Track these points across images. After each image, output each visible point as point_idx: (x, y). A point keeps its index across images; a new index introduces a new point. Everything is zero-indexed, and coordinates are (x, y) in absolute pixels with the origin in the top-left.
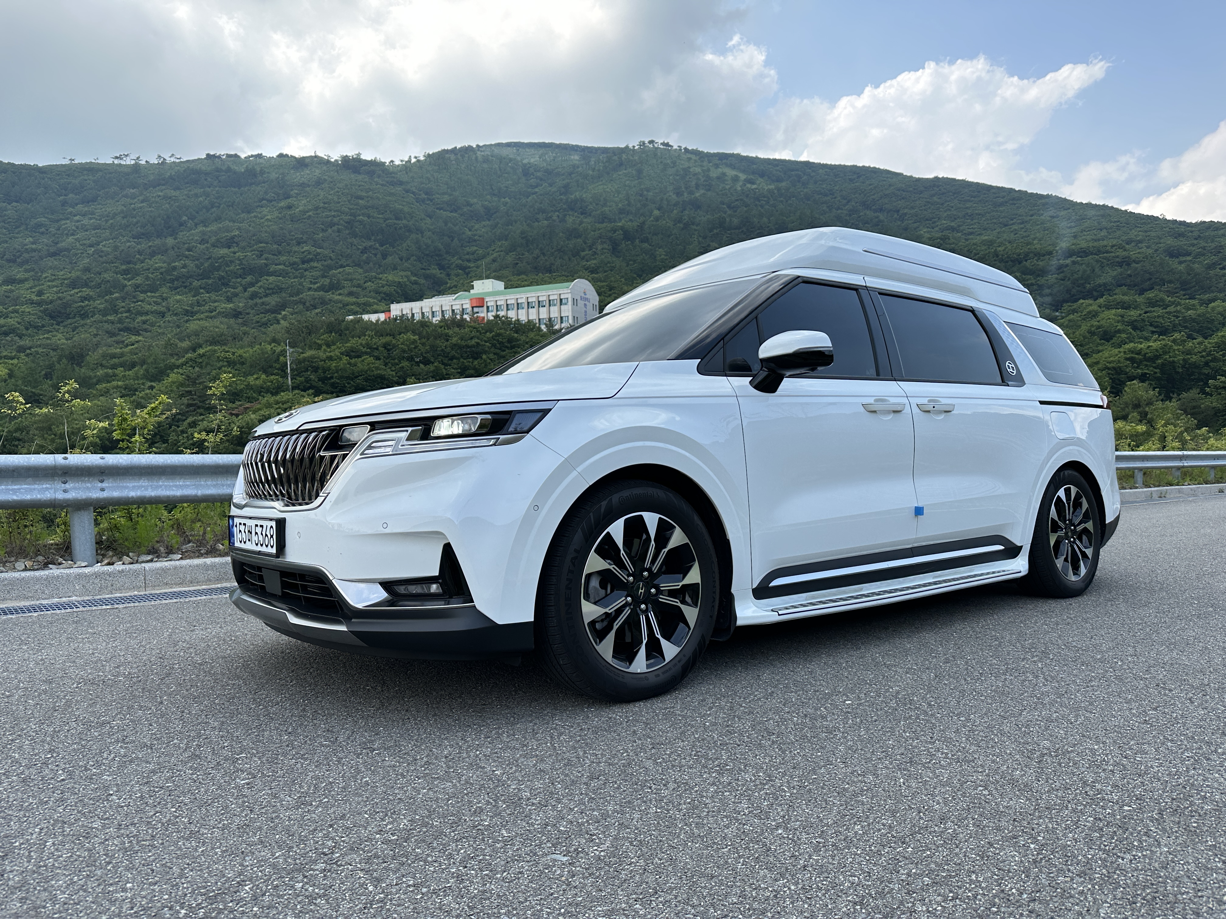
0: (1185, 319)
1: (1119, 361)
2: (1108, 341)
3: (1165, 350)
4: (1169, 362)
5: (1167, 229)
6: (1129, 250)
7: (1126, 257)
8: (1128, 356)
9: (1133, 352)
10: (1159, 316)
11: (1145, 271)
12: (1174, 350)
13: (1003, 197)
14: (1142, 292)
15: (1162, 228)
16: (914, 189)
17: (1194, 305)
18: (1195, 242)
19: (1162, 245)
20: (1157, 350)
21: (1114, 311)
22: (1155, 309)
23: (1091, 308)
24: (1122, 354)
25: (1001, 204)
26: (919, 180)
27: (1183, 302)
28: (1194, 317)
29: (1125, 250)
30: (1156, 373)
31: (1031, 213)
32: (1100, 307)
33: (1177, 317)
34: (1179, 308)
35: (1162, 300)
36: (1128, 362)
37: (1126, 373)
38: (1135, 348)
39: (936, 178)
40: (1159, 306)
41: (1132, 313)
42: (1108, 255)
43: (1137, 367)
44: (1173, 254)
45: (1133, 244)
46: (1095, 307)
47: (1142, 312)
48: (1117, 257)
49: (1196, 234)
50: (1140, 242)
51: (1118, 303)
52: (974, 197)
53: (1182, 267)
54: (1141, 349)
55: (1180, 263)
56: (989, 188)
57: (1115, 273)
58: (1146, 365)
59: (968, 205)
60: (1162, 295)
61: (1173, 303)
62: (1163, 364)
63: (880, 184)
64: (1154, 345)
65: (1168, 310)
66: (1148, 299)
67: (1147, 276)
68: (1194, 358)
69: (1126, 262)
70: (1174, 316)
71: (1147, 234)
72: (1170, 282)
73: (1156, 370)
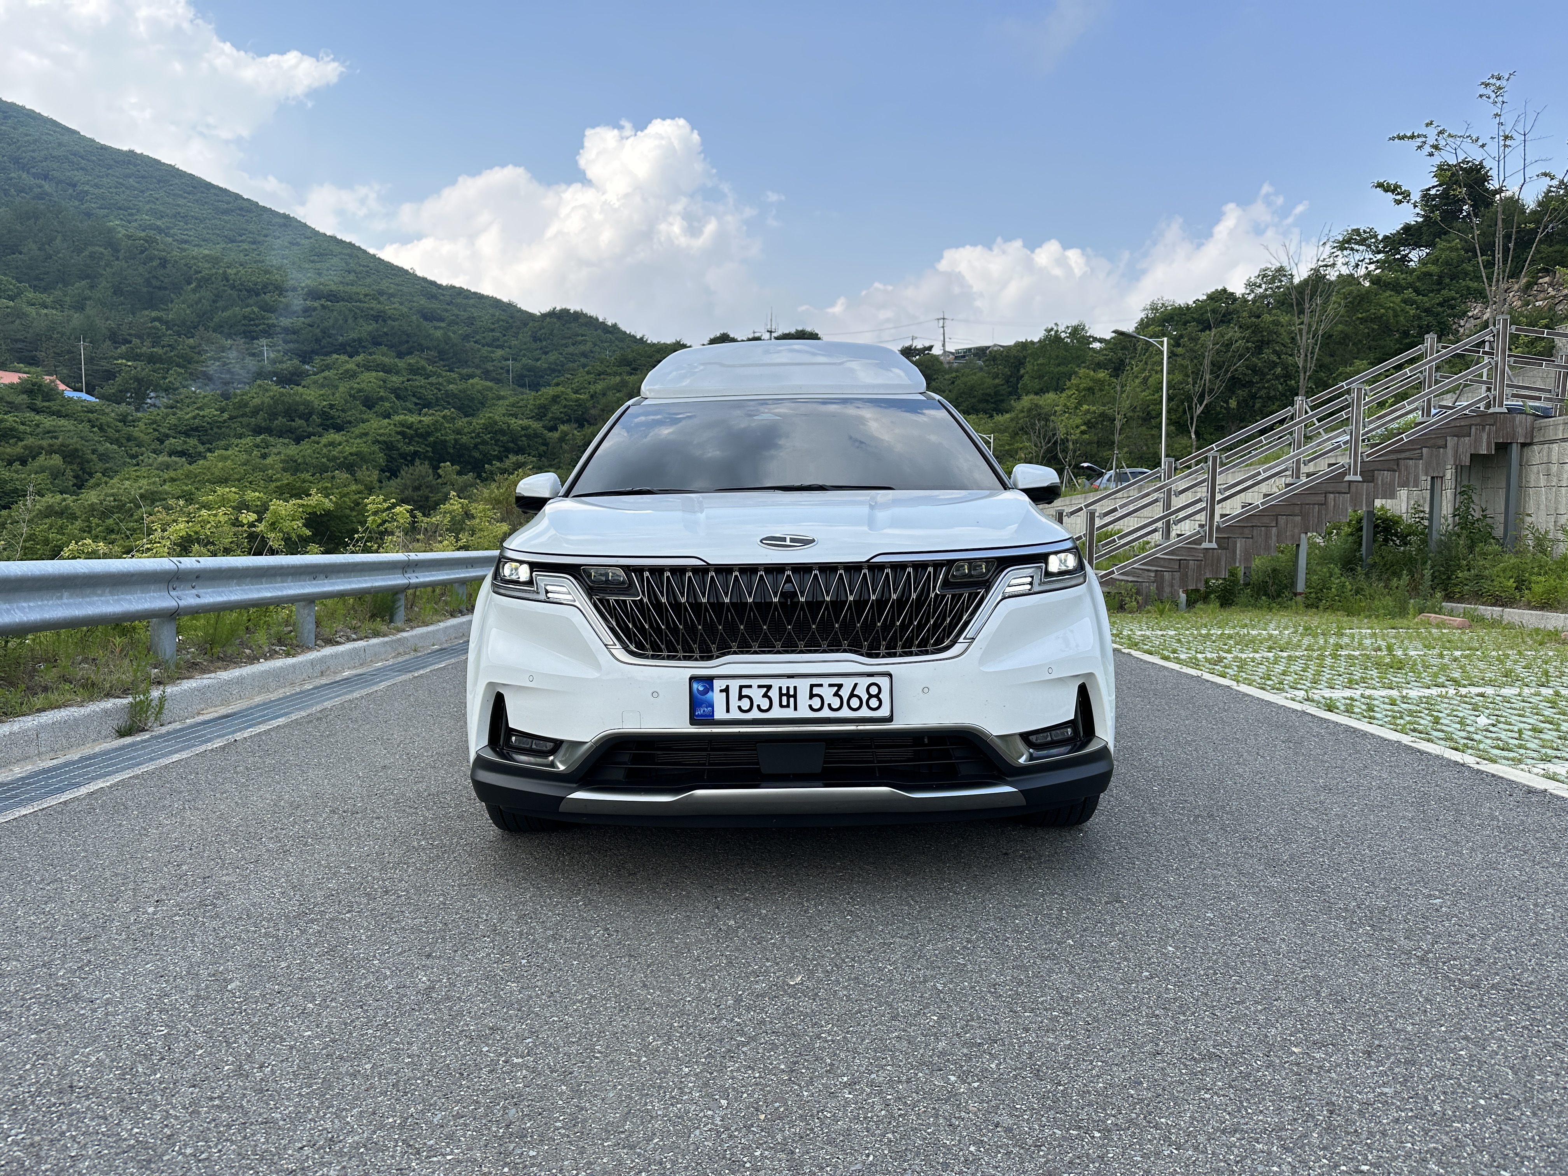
0: (447, 394)
1: (390, 435)
2: (370, 409)
3: (436, 427)
4: (442, 441)
5: (419, 287)
6: (383, 303)
7: (381, 312)
8: (399, 429)
9: (403, 426)
10: (421, 387)
11: (403, 332)
12: (445, 428)
13: (228, 203)
14: (400, 355)
15: (414, 284)
16: (100, 160)
17: (454, 379)
18: (448, 307)
19: (415, 304)
20: (428, 426)
21: (374, 374)
22: (417, 377)
23: (348, 366)
24: (392, 427)
25: (226, 212)
26: (104, 148)
27: (444, 374)
28: (456, 392)
29: (379, 303)
30: (427, 451)
31: (265, 232)
32: (358, 365)
33: (440, 390)
34: (440, 380)
35: (424, 368)
36: (400, 437)
37: (398, 450)
38: (406, 421)
39: (132, 152)
40: (421, 375)
41: (394, 379)
42: (362, 305)
43: (409, 444)
44: (428, 316)
45: (385, 297)
46: (351, 366)
47: (405, 379)
48: (372, 309)
49: (448, 298)
50: (392, 295)
51: (378, 365)
52: (189, 193)
53: (439, 334)
54: (412, 423)
55: (436, 328)
56: (209, 186)
57: (370, 328)
58: (418, 443)
59: (181, 201)
60: (423, 363)
61: (435, 373)
62: (435, 442)
63: (44, 137)
64: (426, 420)
65: (431, 380)
66: (409, 364)
67: (405, 338)
68: (464, 439)
69: (379, 317)
70: (436, 388)
71: (399, 288)
72: (428, 348)
73: (428, 449)
